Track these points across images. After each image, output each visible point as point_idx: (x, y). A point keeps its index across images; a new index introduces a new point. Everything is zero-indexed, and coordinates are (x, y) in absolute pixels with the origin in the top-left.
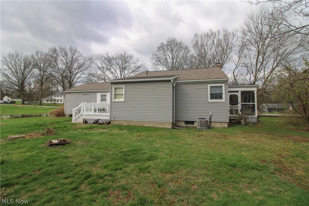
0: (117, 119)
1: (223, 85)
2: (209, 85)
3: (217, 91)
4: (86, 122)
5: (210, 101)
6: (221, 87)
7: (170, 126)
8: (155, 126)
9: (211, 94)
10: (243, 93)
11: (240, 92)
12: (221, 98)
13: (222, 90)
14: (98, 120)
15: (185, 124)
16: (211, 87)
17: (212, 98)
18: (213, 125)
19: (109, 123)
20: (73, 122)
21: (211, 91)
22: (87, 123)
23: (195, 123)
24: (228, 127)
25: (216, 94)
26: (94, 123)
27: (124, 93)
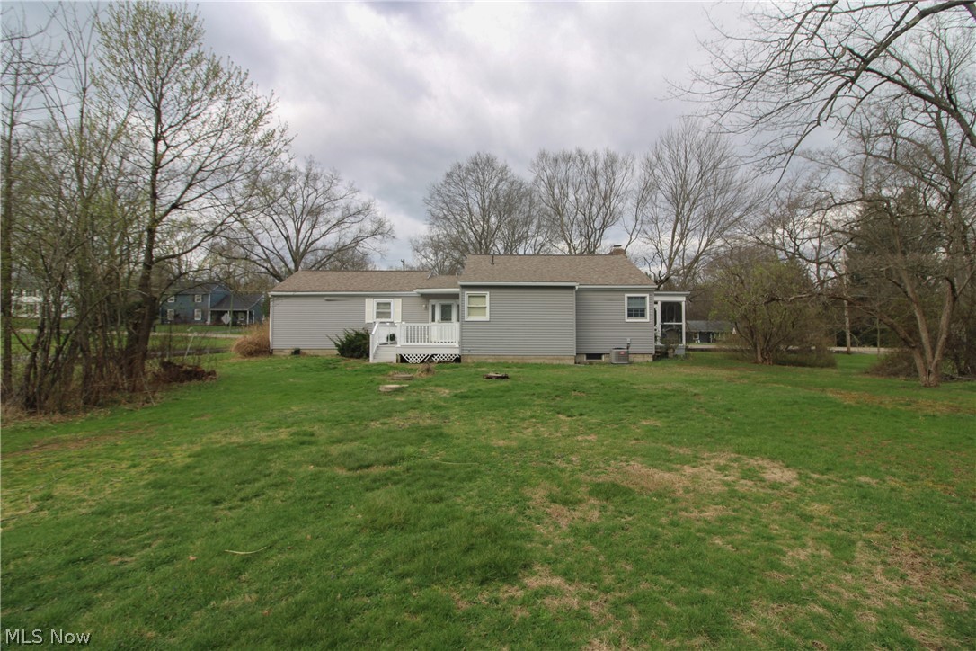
0: (473, 353)
1: (647, 295)
2: (627, 295)
3: (637, 305)
4: (403, 360)
5: (627, 320)
6: (644, 298)
7: (572, 362)
8: (547, 362)
9: (629, 310)
10: (664, 305)
11: (659, 303)
12: (643, 315)
13: (645, 303)
14: (433, 356)
15: (587, 358)
16: (629, 298)
17: (630, 315)
18: (631, 358)
19: (458, 360)
20: (371, 361)
21: (629, 304)
22: (407, 362)
23: (603, 357)
24: (654, 360)
25: (636, 310)
26: (423, 362)
27: (488, 305)
